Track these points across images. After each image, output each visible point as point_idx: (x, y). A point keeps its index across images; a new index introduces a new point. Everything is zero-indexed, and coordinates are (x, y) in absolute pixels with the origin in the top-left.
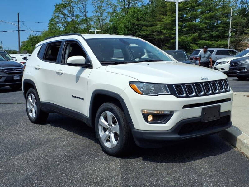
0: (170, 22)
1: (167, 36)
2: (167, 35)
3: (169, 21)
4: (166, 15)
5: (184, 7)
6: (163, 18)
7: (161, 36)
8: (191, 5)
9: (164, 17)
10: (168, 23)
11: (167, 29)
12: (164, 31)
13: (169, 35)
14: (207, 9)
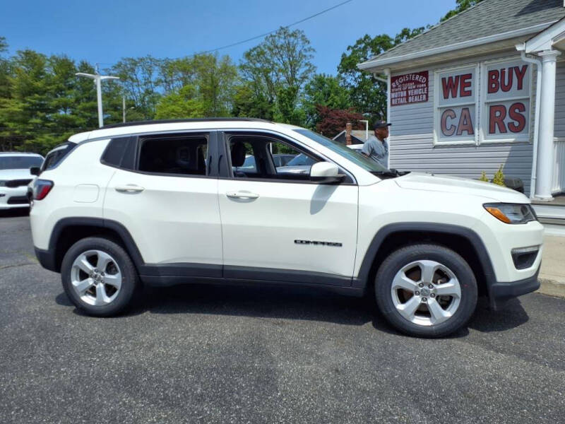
0: (22, 110)
1: (16, 134)
2: (17, 132)
3: (19, 108)
4: (10, 98)
5: (44, 89)
6: (5, 103)
7: (4, 133)
8: (58, 87)
9: (7, 100)
10: (16, 111)
11: (15, 121)
12: (11, 125)
13: (22, 132)
14: (84, 96)
